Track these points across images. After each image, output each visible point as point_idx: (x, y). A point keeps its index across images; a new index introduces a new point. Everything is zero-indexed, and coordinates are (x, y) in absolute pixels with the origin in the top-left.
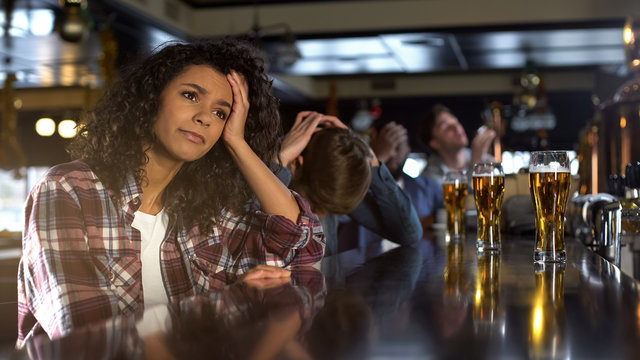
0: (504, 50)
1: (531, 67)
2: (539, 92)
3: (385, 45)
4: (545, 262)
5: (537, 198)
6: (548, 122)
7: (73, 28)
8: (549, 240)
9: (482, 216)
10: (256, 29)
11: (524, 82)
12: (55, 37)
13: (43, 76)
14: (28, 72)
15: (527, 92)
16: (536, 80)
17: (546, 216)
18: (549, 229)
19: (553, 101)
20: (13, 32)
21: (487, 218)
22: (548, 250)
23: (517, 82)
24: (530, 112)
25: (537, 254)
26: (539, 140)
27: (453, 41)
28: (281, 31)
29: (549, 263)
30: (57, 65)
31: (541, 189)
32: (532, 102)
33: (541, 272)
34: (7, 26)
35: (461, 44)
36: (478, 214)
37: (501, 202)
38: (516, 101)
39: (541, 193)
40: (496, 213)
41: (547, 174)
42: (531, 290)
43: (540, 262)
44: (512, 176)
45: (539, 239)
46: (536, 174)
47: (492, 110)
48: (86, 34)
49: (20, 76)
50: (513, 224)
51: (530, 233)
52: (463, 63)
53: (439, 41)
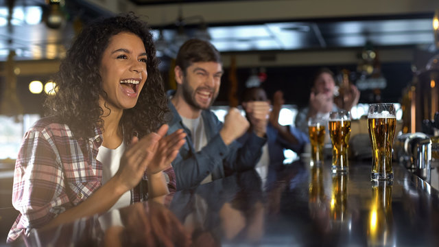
0: (351, 34)
1: (370, 46)
2: (375, 63)
3: (269, 31)
4: (379, 180)
5: (373, 136)
6: (381, 84)
7: (55, 19)
8: (381, 165)
9: (335, 148)
10: (180, 19)
11: (365, 56)
12: (43, 26)
13: (35, 52)
14: (24, 49)
15: (366, 63)
16: (372, 55)
17: (379, 148)
18: (381, 157)
19: (385, 69)
20: (14, 22)
21: (339, 150)
22: (381, 171)
23: (360, 56)
24: (369, 77)
25: (373, 174)
26: (375, 96)
27: (316, 28)
28: (197, 21)
29: (381, 181)
30: (44, 45)
31: (376, 129)
32: (370, 70)
33: (376, 187)
34: (10, 18)
35: (321, 29)
36: (333, 147)
37: (348, 138)
38: (359, 69)
39: (376, 133)
40: (345, 146)
41: (380, 120)
42: (369, 199)
43: (375, 180)
44: (356, 121)
45: (374, 164)
46: (372, 119)
47: (342, 76)
48: (64, 24)
49: (19, 52)
50: (357, 154)
51: (369, 160)
52: (323, 43)
53: (306, 28)
